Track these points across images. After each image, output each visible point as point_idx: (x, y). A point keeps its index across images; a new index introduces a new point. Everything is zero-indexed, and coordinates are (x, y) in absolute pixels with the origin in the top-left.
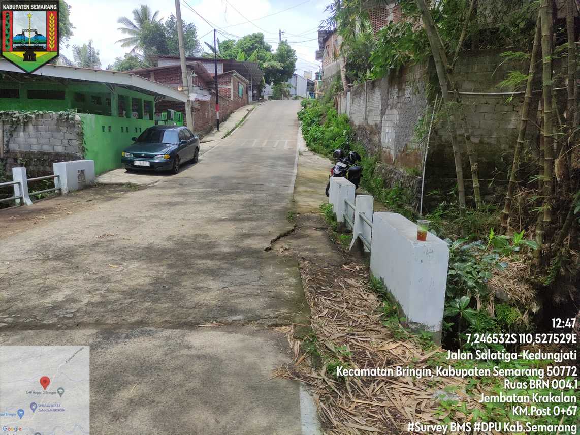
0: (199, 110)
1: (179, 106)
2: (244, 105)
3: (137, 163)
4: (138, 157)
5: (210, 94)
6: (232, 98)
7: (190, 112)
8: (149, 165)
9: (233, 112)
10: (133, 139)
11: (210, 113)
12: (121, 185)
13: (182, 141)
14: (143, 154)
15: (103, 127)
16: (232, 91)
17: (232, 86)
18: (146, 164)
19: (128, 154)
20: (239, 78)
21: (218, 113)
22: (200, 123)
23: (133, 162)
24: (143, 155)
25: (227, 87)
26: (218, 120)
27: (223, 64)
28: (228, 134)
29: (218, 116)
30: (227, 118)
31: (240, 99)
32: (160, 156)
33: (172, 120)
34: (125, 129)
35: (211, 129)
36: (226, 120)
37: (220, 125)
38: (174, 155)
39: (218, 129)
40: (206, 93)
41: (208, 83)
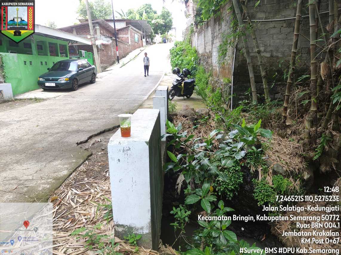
0: (103, 50)
1: (89, 48)
2: (140, 47)
3: (47, 84)
4: (48, 80)
5: (112, 40)
6: (130, 43)
7: (97, 52)
8: (55, 85)
9: (131, 52)
10: (48, 69)
11: (112, 52)
12: (31, 99)
14: (51, 78)
15: (25, 62)
16: (129, 38)
17: (129, 35)
18: (53, 85)
19: (41, 79)
20: (135, 31)
21: (118, 52)
22: (104, 58)
23: (45, 84)
25: (127, 36)
26: (118, 57)
27: (125, 23)
28: (124, 65)
29: (118, 54)
30: (126, 56)
31: (136, 43)
32: (63, 80)
33: (83, 57)
34: (44, 63)
35: (113, 63)
37: (119, 61)
38: (73, 79)
40: (109, 39)
41: (114, 34)
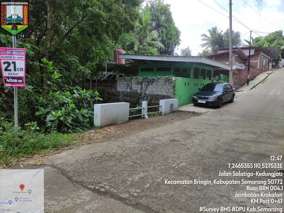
0: (237, 74)
1: (226, 72)
2: (266, 71)
3: (199, 101)
4: (201, 98)
5: (245, 65)
6: (258, 67)
7: (232, 76)
8: (205, 103)
9: (258, 75)
10: (199, 89)
11: (244, 75)
12: (190, 112)
13: (225, 90)
15: (185, 83)
16: (258, 63)
17: (259, 60)
19: (195, 97)
20: (264, 56)
21: (249, 75)
22: (237, 81)
23: (197, 101)
24: (203, 97)
25: (256, 61)
26: (248, 80)
27: (254, 50)
28: (254, 87)
29: (248, 77)
30: (254, 78)
31: (264, 68)
32: (212, 98)
33: (221, 79)
34: (196, 84)
35: (243, 85)
36: (253, 80)
37: (249, 82)
38: (219, 98)
39: (248, 84)
40: (242, 65)
41: (244, 60)
